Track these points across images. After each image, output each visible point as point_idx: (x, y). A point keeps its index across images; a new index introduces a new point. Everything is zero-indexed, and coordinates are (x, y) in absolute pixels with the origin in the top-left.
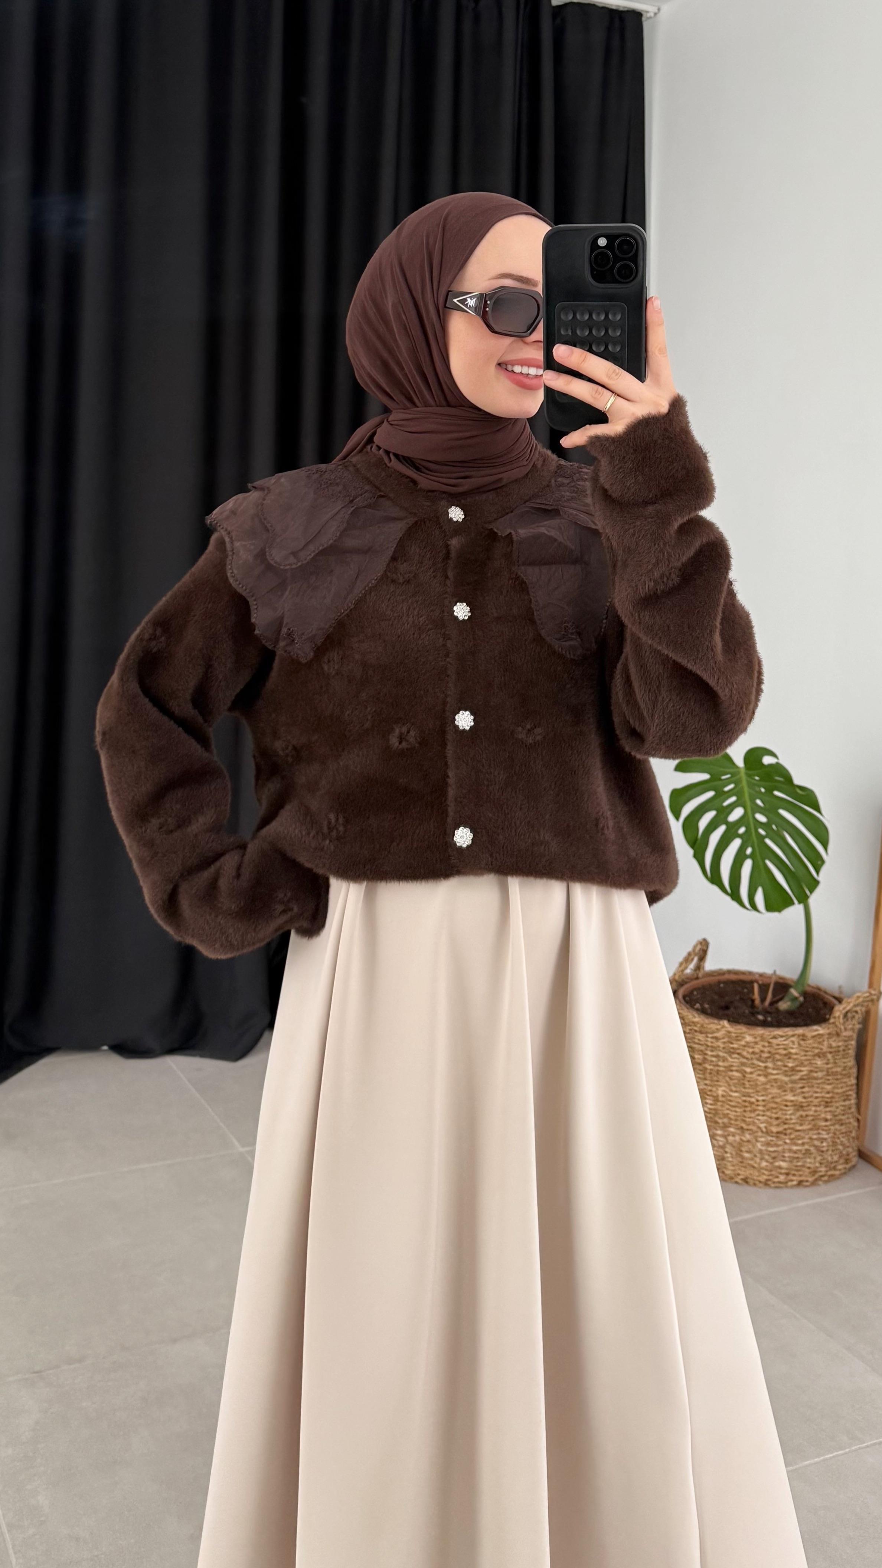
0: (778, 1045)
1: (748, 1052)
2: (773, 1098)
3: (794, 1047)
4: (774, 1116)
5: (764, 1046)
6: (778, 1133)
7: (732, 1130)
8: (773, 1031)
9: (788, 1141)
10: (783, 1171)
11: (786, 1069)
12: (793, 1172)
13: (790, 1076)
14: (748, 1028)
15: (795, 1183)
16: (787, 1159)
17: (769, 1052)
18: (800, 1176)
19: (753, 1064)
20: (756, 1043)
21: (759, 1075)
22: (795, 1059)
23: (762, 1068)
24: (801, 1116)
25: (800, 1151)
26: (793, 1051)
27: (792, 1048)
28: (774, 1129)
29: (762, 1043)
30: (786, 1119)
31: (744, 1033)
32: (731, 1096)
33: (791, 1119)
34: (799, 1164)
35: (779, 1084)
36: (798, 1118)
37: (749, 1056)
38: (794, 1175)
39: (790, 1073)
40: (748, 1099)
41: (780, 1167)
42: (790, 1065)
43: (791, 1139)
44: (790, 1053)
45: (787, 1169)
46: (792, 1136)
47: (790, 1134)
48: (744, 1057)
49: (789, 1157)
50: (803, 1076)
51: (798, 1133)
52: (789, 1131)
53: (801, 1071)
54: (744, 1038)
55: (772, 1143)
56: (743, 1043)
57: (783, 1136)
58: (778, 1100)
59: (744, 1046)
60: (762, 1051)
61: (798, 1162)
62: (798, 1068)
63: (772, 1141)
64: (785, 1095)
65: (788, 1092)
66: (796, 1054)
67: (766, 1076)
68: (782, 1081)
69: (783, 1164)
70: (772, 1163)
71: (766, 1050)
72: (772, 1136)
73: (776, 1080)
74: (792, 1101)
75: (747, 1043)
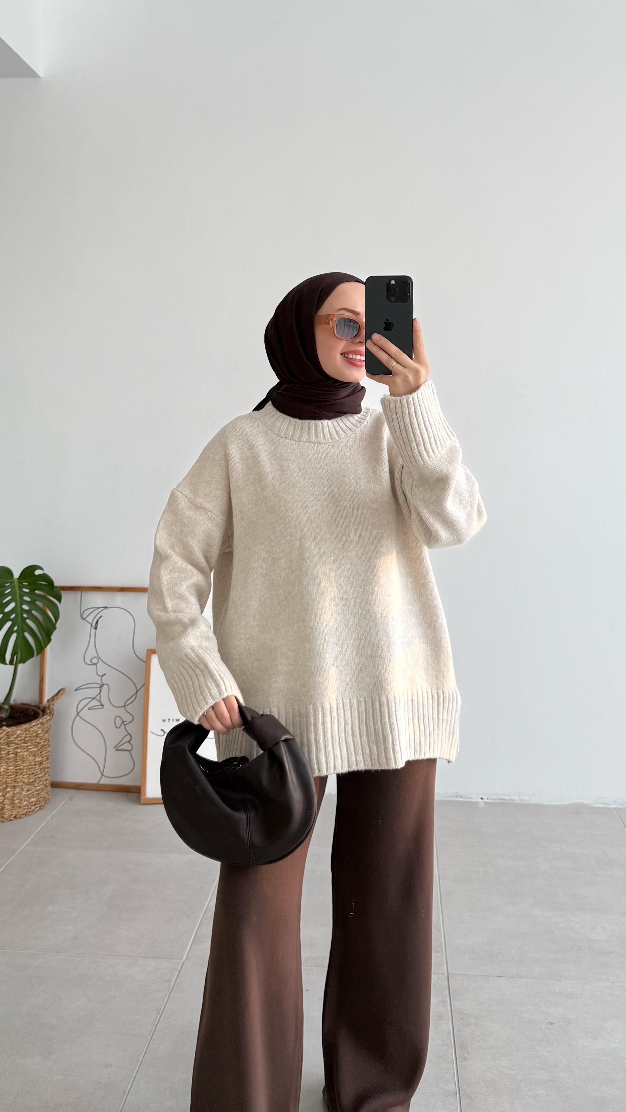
0: (32, 731)
1: (18, 740)
2: (30, 763)
3: (39, 730)
4: (31, 773)
5: (26, 734)
6: (32, 782)
7: (8, 790)
8: (30, 724)
9: (36, 785)
10: (33, 804)
11: (36, 744)
12: (38, 802)
13: (37, 747)
14: (17, 727)
15: (38, 808)
16: (35, 796)
17: (29, 737)
18: (40, 803)
19: (21, 746)
20: (23, 734)
21: (24, 752)
22: (40, 737)
23: (25, 747)
24: (41, 769)
25: (40, 789)
26: (39, 732)
27: (38, 731)
28: (31, 780)
29: (26, 733)
30: (36, 773)
31: (17, 730)
32: (8, 770)
33: (38, 772)
34: (40, 796)
35: (33, 754)
36: (40, 771)
37: (19, 742)
38: (38, 804)
39: (37, 746)
40: (20, 767)
41: (32, 802)
42: (38, 741)
43: (38, 783)
44: (38, 734)
45: (35, 802)
46: (38, 782)
47: (37, 780)
48: (17, 744)
49: (36, 794)
50: (42, 745)
51: (40, 779)
52: (36, 780)
53: (40, 743)
54: (16, 733)
55: (30, 789)
56: (15, 736)
57: (34, 783)
58: (33, 763)
59: (16, 738)
60: (26, 737)
61: (39, 796)
62: (41, 741)
63: (30, 788)
64: (36, 759)
65: (37, 757)
66: (40, 734)
67: (27, 751)
68: (34, 751)
69: (33, 799)
70: (28, 801)
71: (28, 736)
72: (29, 785)
73: (32, 752)
74: (38, 761)
75: (18, 735)
